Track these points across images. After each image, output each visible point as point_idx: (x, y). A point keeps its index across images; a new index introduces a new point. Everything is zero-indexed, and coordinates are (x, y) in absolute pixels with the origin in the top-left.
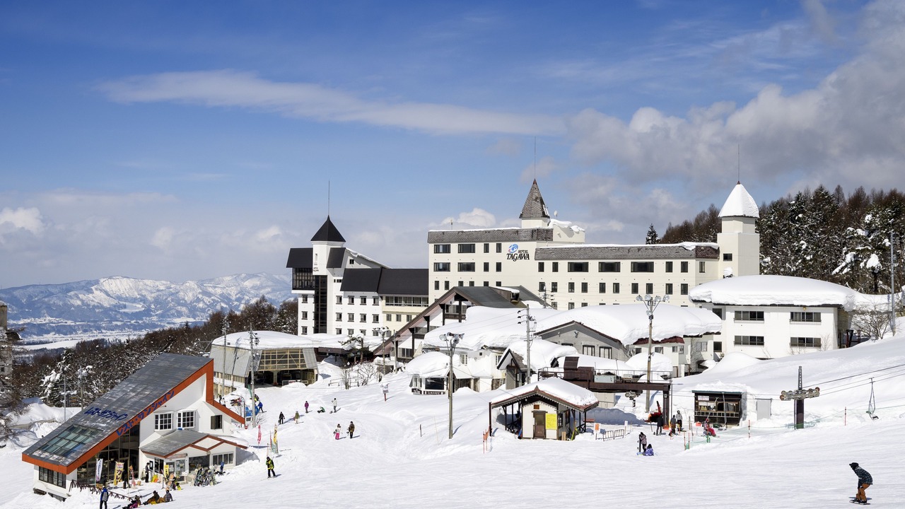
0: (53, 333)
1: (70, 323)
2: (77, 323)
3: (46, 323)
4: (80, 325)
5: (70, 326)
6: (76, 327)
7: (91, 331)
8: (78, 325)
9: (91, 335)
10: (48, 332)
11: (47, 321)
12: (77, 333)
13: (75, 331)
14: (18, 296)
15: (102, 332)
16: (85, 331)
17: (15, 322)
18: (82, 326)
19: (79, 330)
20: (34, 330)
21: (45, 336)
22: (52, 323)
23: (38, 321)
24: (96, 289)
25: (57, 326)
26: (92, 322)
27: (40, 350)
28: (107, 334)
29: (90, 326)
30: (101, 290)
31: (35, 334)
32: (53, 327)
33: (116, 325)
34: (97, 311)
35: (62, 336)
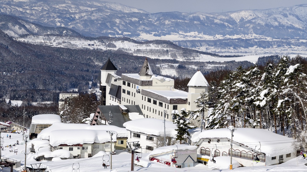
0: (256, 46)
1: (269, 39)
2: (274, 40)
3: (251, 39)
4: (275, 41)
5: (268, 42)
6: (273, 43)
7: (284, 46)
8: (274, 42)
9: (284, 49)
10: (252, 46)
11: (253, 38)
12: (273, 48)
13: (272, 45)
14: (234, 18)
15: (291, 47)
16: (279, 46)
17: (231, 37)
18: (277, 42)
19: (275, 45)
20: (243, 44)
21: (250, 48)
22: (256, 39)
23: (248, 37)
24: (290, 14)
25: (259, 42)
26: (285, 39)
27: (231, 62)
28: (295, 49)
29: (283, 42)
30: (293, 15)
31: (243, 47)
32: (256, 42)
33: (302, 43)
34: (290, 30)
35: (262, 49)
